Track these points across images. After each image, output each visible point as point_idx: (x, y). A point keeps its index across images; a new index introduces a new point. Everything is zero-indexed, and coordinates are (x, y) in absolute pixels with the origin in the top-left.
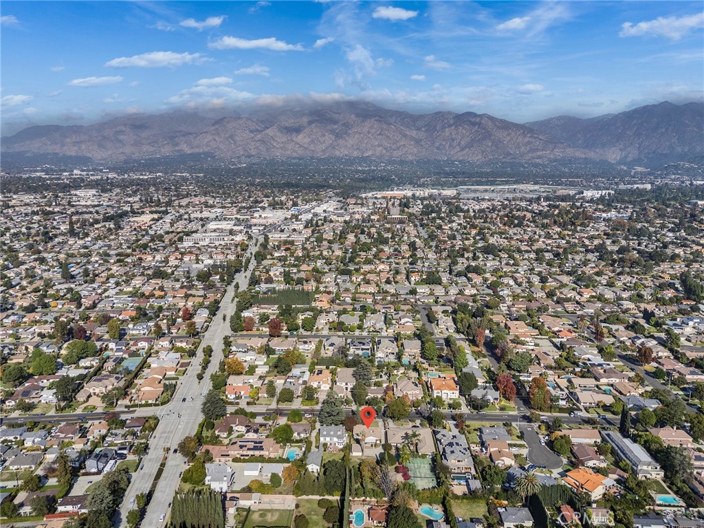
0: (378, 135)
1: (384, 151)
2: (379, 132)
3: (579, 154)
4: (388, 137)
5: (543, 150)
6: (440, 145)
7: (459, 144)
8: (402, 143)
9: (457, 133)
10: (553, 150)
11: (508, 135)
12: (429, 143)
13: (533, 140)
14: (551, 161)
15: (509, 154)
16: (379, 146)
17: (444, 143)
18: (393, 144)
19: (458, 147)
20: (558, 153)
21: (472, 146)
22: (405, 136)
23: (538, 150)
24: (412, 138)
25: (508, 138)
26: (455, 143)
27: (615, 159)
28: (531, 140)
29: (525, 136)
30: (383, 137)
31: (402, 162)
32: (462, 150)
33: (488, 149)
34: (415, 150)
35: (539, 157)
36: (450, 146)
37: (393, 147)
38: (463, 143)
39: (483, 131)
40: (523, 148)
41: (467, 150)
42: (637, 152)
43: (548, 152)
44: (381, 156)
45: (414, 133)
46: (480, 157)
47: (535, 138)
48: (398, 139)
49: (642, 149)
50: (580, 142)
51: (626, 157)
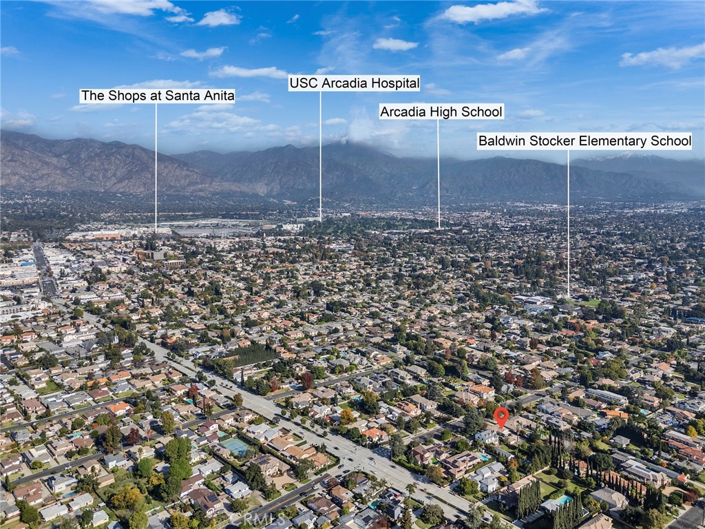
0: (10, 161)
1: (23, 181)
2: (9, 158)
3: (234, 187)
4: (24, 164)
5: (202, 184)
6: (92, 175)
7: (114, 175)
8: (45, 172)
9: (110, 163)
10: (211, 183)
11: (166, 167)
12: (76, 172)
13: (191, 174)
14: (213, 194)
15: (171, 187)
16: (15, 174)
17: (96, 173)
18: (33, 172)
19: (114, 178)
20: (217, 186)
21: (131, 178)
22: (47, 164)
23: (197, 183)
24: (56, 167)
25: (166, 171)
26: (109, 174)
27: (263, 193)
28: (188, 173)
29: (183, 169)
30: (18, 164)
31: (51, 194)
32: (120, 181)
33: (148, 181)
34: (65, 181)
35: (201, 190)
36: (104, 176)
37: (33, 176)
38: (119, 174)
39: (139, 162)
40: (183, 181)
41: (127, 181)
42: (279, 186)
43: (207, 185)
44: (20, 187)
45: (54, 161)
46: (142, 189)
47: (191, 171)
48: (38, 167)
49: (282, 184)
50: (229, 176)
51: (272, 191)
